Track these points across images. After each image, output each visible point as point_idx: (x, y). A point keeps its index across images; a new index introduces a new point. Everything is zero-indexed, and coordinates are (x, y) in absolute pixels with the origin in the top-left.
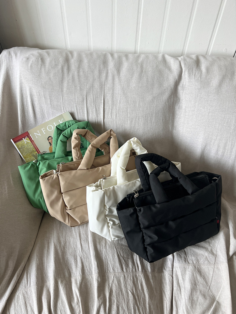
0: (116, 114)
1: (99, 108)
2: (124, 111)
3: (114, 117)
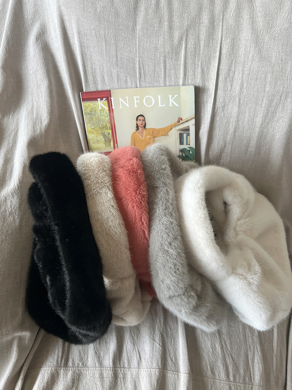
0: (242, 83)
1: (208, 68)
2: (259, 77)
3: (237, 88)
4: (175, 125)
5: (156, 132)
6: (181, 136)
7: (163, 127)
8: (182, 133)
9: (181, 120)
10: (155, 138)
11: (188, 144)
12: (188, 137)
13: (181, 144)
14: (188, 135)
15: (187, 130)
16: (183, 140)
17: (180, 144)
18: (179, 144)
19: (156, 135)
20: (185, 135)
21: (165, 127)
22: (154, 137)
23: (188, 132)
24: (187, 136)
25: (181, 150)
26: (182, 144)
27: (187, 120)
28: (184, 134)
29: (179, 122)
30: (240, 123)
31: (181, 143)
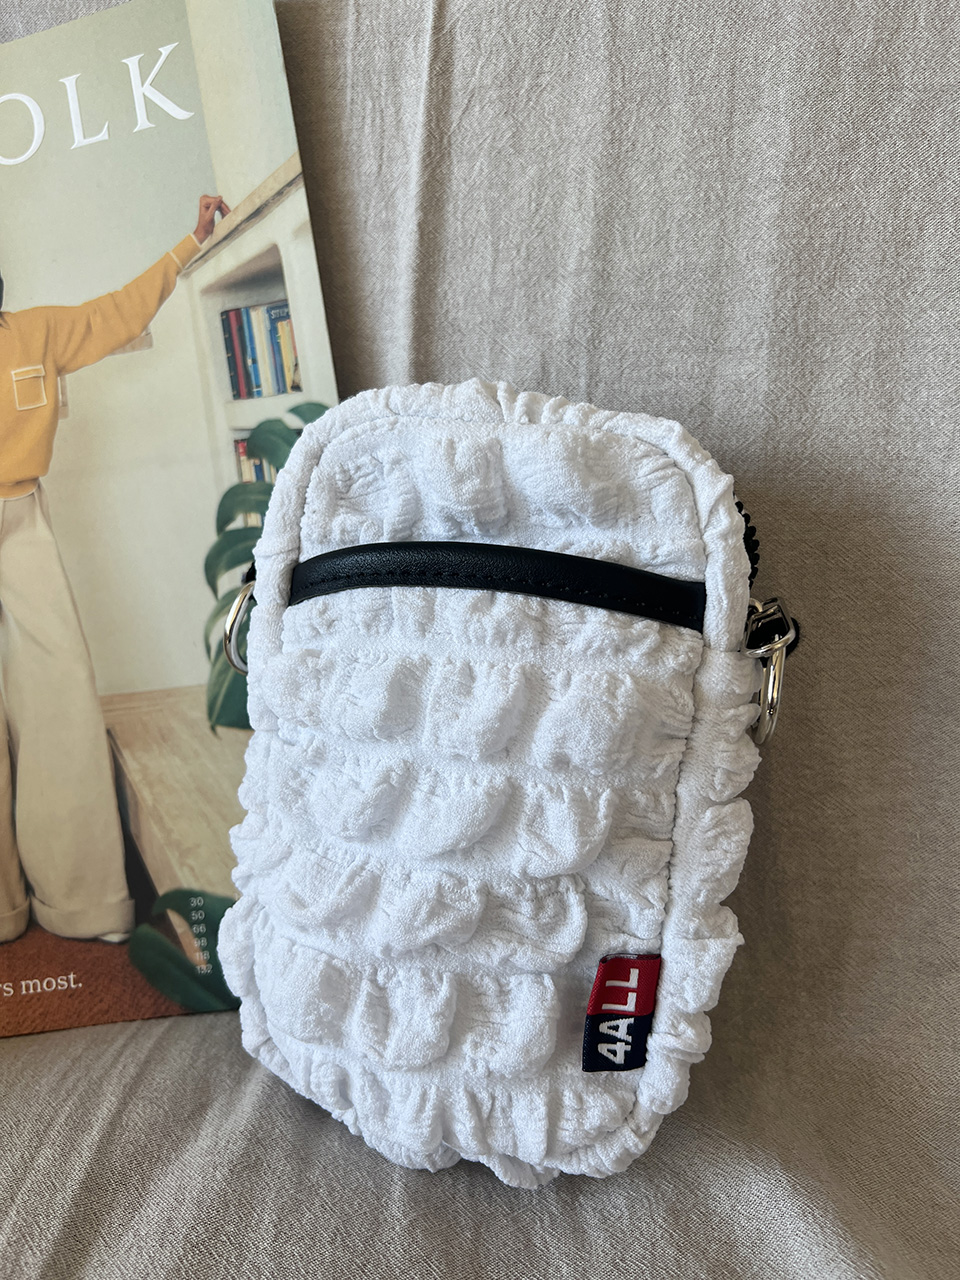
4: (190, 261)
5: (71, 333)
6: (234, 327)
7: (111, 289)
8: (237, 311)
9: (217, 213)
10: (68, 377)
11: (289, 384)
12: (282, 326)
13: (244, 389)
14: (280, 312)
15: (267, 276)
16: (254, 361)
17: (237, 395)
18: (229, 393)
19: (69, 354)
20: (259, 321)
21: (126, 288)
22: (61, 371)
23: (275, 295)
24: (273, 322)
25: (245, 435)
26: (250, 395)
27: (258, 203)
28: (254, 315)
29: (206, 228)
30: (635, 174)
31: (243, 384)
